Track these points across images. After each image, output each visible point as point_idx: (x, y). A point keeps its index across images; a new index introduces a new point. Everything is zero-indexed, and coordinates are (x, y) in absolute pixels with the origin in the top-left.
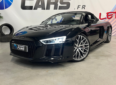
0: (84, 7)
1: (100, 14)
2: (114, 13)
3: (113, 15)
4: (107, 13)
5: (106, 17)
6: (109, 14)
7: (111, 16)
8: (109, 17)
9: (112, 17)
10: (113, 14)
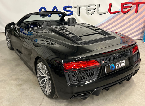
1: (111, 5)
2: (133, 4)
3: (131, 7)
4: (121, 4)
5: (120, 11)
6: (125, 6)
7: (127, 9)
8: (125, 10)
9: (129, 10)
10: (131, 5)
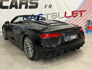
0: (50, 6)
4: (72, 12)
8: (74, 15)
9: (77, 15)
10: (78, 12)
